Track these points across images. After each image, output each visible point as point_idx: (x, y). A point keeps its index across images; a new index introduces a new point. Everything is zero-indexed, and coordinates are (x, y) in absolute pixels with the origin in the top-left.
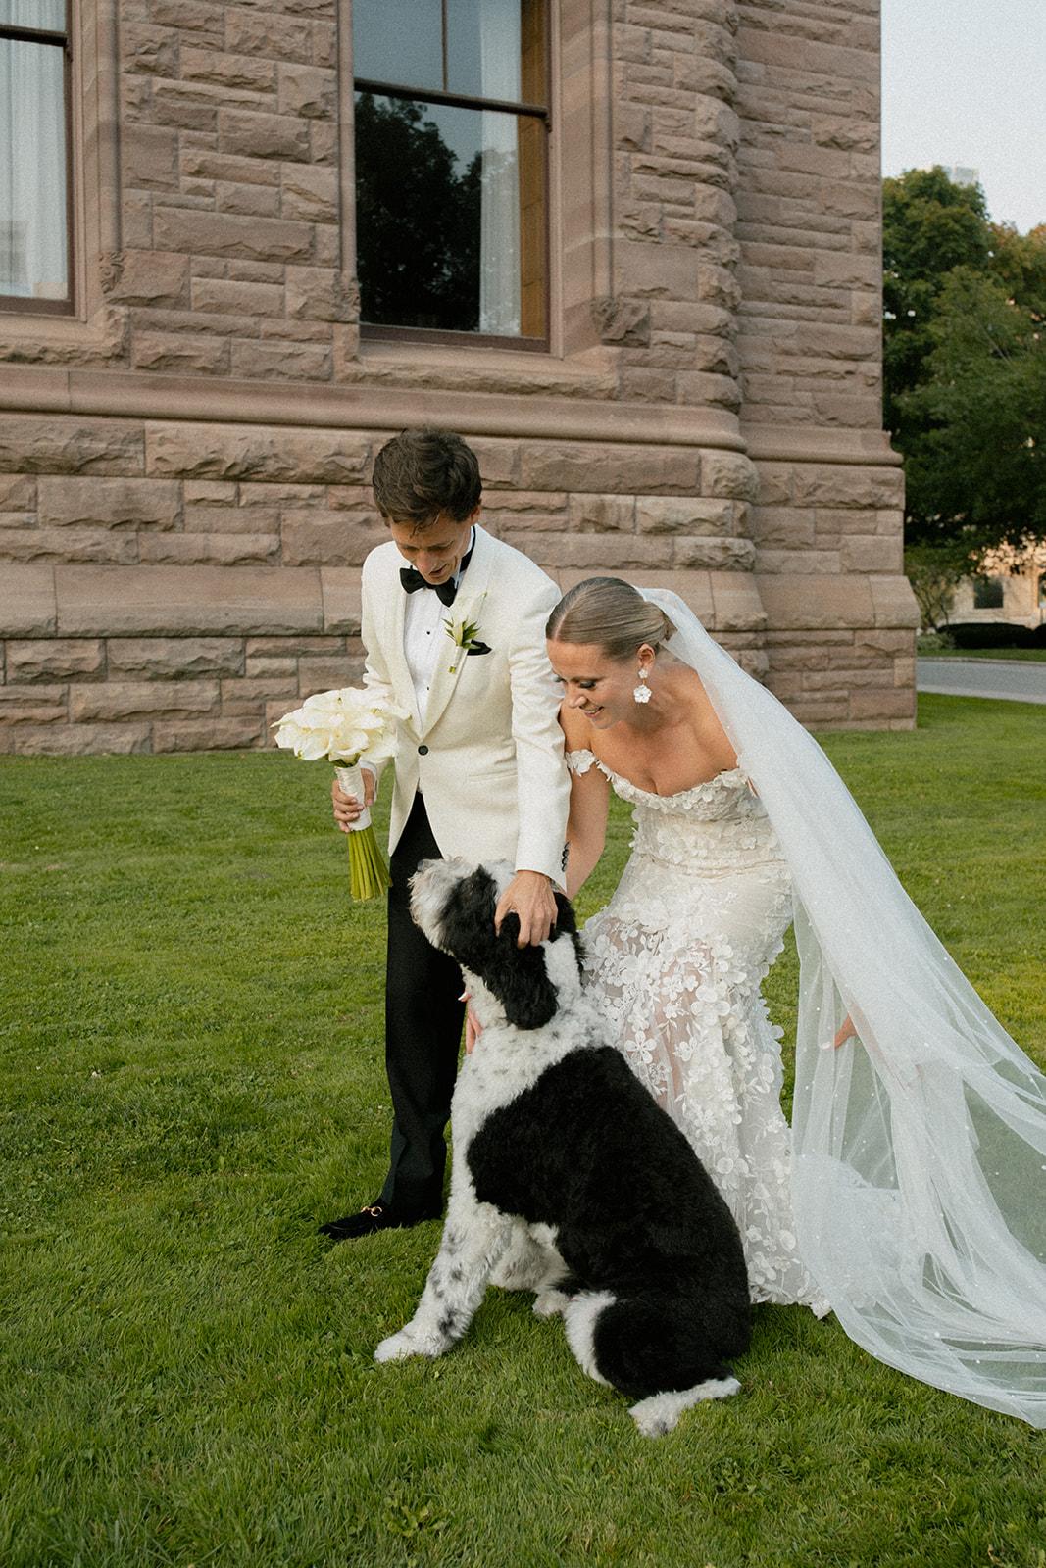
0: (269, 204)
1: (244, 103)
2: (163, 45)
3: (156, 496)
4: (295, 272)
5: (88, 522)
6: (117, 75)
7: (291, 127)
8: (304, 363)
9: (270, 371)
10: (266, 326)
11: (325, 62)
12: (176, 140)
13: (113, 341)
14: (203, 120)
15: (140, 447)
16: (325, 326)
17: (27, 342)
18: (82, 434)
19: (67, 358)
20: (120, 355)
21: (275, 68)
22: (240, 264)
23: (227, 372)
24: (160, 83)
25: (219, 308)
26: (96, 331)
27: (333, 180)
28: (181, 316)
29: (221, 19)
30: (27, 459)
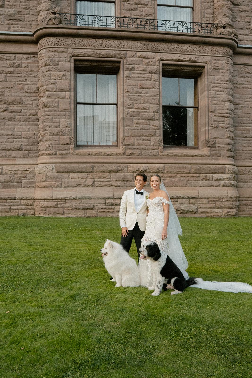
0: (148, 128)
1: (144, 112)
2: (131, 104)
3: (129, 176)
4: (152, 138)
5: (118, 180)
6: (124, 109)
7: (152, 115)
8: (154, 153)
9: (148, 155)
10: (147, 147)
11: (157, 104)
12: (133, 119)
13: (123, 151)
14: (137, 115)
15: (127, 168)
16: (157, 147)
17: (110, 152)
18: (118, 167)
19: (116, 155)
20: (124, 154)
21: (149, 105)
22: (144, 138)
23: (141, 155)
24: (130, 110)
25: (140, 145)
26: (120, 150)
27: (159, 123)
28: (133, 147)
29: (140, 99)
30: (109, 171)
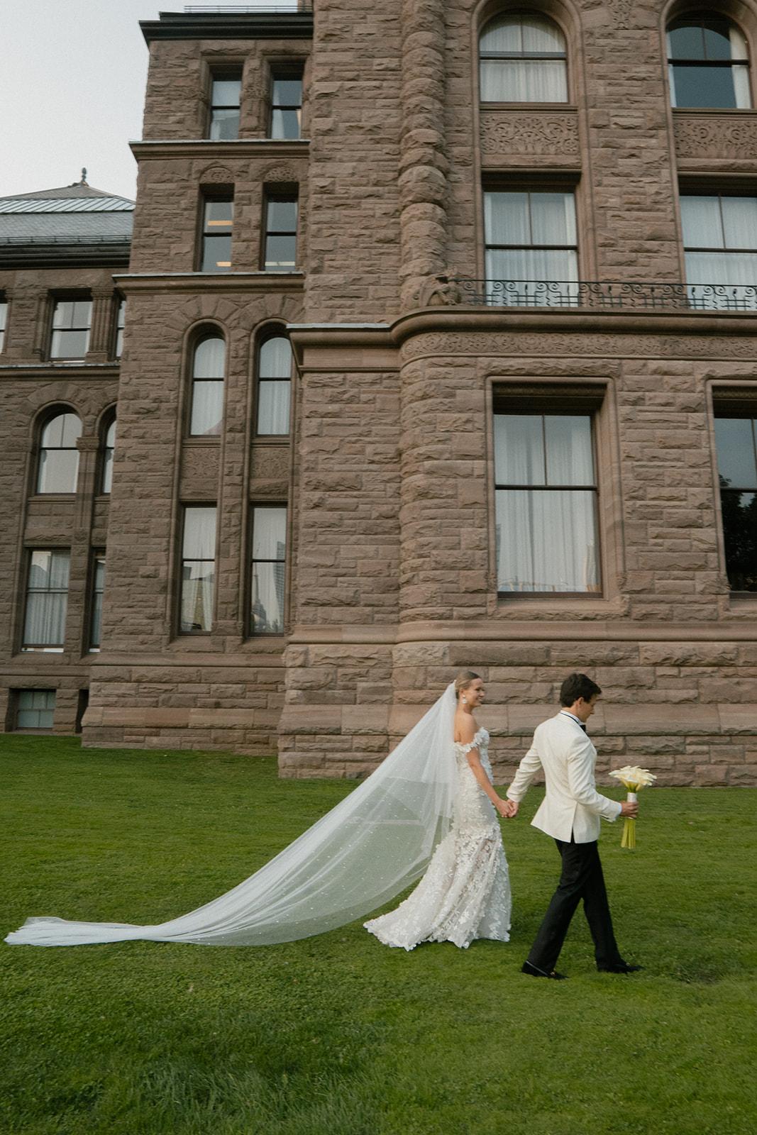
0: (687, 547)
1: (674, 507)
2: (640, 488)
3: (644, 674)
4: (700, 574)
5: (616, 686)
6: (621, 501)
7: (694, 514)
8: (705, 613)
9: (690, 618)
10: (688, 598)
11: (707, 486)
12: (646, 525)
13: (623, 610)
14: (657, 515)
15: (637, 653)
16: (713, 596)
17: (589, 612)
18: (614, 649)
19: (605, 617)
20: (627, 615)
21: (686, 490)
22: (675, 572)
23: (671, 619)
24: (639, 503)
25: (667, 592)
26: (615, 604)
27: (714, 534)
28: (651, 597)
29: (662, 474)
30: (592, 661)
